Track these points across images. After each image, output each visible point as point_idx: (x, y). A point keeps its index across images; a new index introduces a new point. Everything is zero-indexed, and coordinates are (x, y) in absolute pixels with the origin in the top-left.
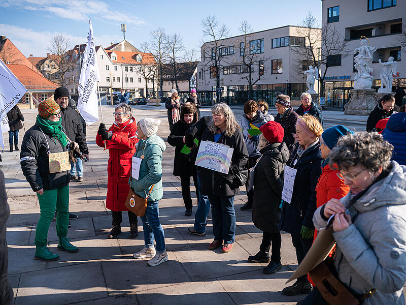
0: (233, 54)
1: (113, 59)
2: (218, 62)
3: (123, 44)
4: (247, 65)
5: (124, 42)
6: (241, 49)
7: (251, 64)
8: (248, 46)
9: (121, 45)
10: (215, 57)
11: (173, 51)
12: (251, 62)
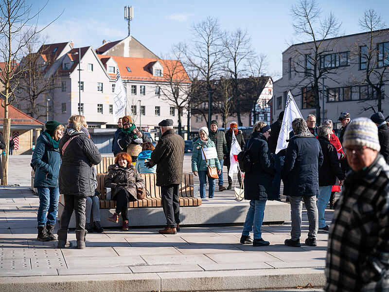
0: (347, 65)
1: (109, 71)
2: (320, 80)
3: (127, 42)
4: (373, 86)
5: (129, 39)
6: (360, 57)
7: (382, 84)
8: (374, 53)
9: (123, 45)
10: (315, 71)
11: (235, 59)
12: (381, 81)
